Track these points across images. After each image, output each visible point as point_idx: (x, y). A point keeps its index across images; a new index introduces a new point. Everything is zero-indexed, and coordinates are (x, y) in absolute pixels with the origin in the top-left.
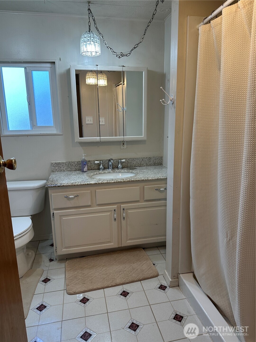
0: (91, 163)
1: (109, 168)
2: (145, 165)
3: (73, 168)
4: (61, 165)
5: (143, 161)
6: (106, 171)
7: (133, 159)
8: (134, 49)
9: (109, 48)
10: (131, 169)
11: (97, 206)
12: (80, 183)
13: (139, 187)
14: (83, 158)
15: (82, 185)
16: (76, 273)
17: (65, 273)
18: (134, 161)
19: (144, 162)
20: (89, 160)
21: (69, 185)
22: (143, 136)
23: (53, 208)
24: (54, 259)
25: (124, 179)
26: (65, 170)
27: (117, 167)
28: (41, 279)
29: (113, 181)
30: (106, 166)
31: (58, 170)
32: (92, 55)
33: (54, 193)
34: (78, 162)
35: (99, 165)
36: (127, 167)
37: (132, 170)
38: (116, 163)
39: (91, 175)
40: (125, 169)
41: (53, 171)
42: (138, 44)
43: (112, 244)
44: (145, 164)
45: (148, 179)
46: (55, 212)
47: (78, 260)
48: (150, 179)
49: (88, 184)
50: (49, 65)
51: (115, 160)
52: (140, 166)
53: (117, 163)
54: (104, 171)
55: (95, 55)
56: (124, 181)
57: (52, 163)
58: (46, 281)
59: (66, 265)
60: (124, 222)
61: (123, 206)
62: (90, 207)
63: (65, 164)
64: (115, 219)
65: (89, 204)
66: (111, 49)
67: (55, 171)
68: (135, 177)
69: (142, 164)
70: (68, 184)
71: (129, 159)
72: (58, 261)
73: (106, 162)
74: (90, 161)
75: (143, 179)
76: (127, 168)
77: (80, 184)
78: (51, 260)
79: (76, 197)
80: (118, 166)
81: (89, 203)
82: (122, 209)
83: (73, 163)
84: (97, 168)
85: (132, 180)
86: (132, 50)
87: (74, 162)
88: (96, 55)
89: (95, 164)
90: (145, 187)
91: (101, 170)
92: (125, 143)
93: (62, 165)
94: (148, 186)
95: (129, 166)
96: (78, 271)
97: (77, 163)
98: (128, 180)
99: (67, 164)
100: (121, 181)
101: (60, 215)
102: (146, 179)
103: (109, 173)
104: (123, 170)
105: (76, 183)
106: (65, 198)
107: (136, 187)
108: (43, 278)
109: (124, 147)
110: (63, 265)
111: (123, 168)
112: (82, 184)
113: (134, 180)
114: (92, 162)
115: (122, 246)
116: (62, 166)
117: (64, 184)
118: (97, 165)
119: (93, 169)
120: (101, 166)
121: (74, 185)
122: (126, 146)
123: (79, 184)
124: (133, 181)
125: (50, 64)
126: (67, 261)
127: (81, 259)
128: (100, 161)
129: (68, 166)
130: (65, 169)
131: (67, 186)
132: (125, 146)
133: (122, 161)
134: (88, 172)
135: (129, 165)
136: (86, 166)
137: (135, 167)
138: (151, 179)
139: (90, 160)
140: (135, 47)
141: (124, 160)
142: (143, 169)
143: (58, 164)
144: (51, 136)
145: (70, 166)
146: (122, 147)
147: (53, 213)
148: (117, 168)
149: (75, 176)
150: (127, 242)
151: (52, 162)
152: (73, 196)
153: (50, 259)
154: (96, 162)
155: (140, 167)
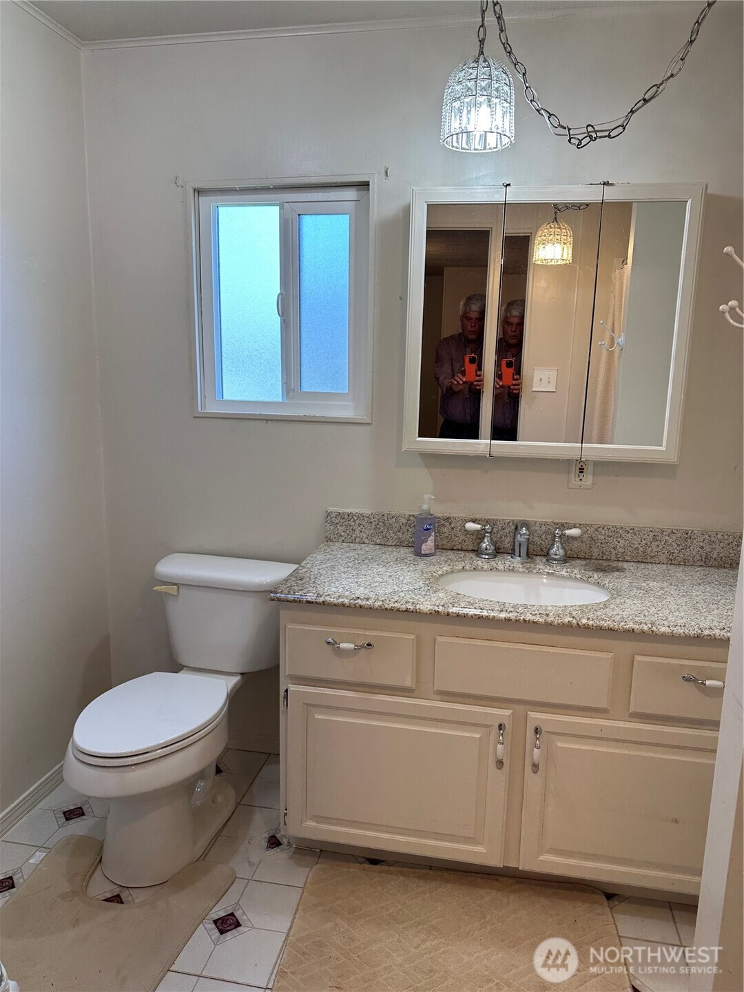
0: (453, 525)
1: (514, 554)
2: (663, 558)
3: (392, 535)
4: (354, 521)
5: (656, 544)
6: (501, 563)
7: (616, 530)
8: (640, 104)
9: (542, 112)
10: (598, 569)
11: (438, 697)
12: (380, 603)
13: (610, 655)
14: (425, 507)
15: (386, 609)
16: (328, 925)
17: (295, 913)
18: (619, 539)
19: (661, 547)
20: (448, 515)
21: (343, 605)
22: (663, 448)
23: (287, 674)
24: (285, 841)
25: (548, 615)
26: (366, 541)
27: (545, 551)
28: (213, 911)
29: (503, 615)
30: (507, 543)
31: (343, 538)
32: (485, 148)
33: (294, 622)
34: (411, 518)
35: (479, 536)
36: (585, 559)
37: (600, 574)
38: (543, 537)
39: (440, 572)
40: (574, 567)
41: (329, 540)
42: (658, 86)
43: (481, 849)
44: (664, 556)
45: (654, 628)
46: (293, 688)
47: (355, 869)
48: (663, 629)
49: (407, 611)
50: (351, 194)
51: (544, 527)
52: (643, 559)
53: (549, 537)
54: (493, 563)
55: (496, 147)
56: (550, 619)
57: (329, 514)
58: (227, 924)
59: (308, 881)
60: (533, 782)
61: (535, 716)
62: (411, 694)
63: (366, 519)
64: (500, 764)
65: (408, 682)
66: (551, 115)
67: (334, 540)
68: (599, 613)
69: (652, 554)
70: (341, 600)
71: (596, 530)
72: (294, 853)
73: (507, 531)
74: (449, 518)
75: (631, 625)
76: (583, 562)
77: (381, 607)
78: (274, 842)
79: (363, 651)
80: (549, 550)
81: (409, 679)
82: (533, 731)
83: (394, 520)
84: (471, 548)
85: (584, 621)
86: (631, 111)
87: (397, 518)
88: (499, 146)
89: (467, 532)
90: (638, 658)
91: (484, 556)
92: (589, 469)
93: (357, 522)
94: (649, 659)
95: (595, 555)
96: (338, 920)
97: (404, 521)
98: (567, 619)
99: (373, 520)
100: (537, 618)
101: (308, 702)
102: (646, 628)
103: (513, 570)
104: (565, 570)
105: (367, 599)
106: (327, 645)
107: (598, 654)
108: (219, 912)
109: (580, 483)
110: (301, 875)
111: (567, 559)
112: (387, 606)
113: (590, 623)
114: (458, 524)
115: (520, 869)
116: (357, 524)
117: (328, 599)
118: (474, 537)
119: (458, 550)
120: (485, 544)
121: (361, 606)
122: (591, 477)
123: (378, 604)
124: (586, 627)
125: (355, 188)
126: (317, 866)
127: (364, 870)
128: (488, 521)
129: (378, 526)
130: (365, 536)
131: (335, 605)
132: (588, 479)
133: (568, 532)
134: (433, 559)
135: (596, 550)
136: (432, 538)
137: (620, 564)
138: (668, 630)
139: (453, 515)
140: (644, 100)
141: (575, 532)
142: (646, 578)
143: (346, 517)
144: (335, 427)
145: (382, 529)
146: (575, 481)
147: (286, 691)
148: (546, 555)
149: (384, 569)
150: (541, 858)
151: (330, 509)
152: (351, 646)
153: (273, 837)
154: (470, 526)
155: (639, 565)
